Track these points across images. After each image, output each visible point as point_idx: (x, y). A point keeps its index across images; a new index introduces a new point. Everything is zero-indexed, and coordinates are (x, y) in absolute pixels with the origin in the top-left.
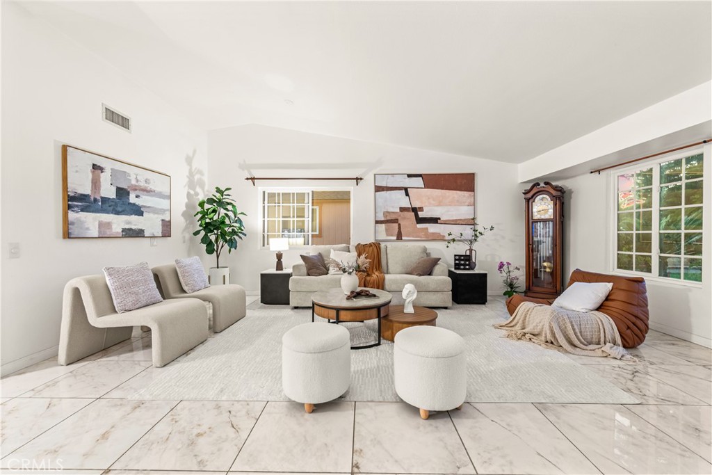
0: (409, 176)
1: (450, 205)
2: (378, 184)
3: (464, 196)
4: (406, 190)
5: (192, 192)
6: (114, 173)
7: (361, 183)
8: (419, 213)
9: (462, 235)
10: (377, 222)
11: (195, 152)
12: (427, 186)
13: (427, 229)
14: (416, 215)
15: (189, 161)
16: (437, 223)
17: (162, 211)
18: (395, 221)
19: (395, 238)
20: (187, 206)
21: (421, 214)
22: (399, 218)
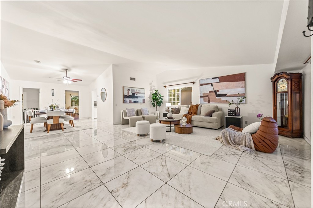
0: (213, 78)
1: (232, 88)
2: (201, 83)
3: (239, 84)
4: (212, 84)
5: (151, 92)
6: (132, 90)
7: (195, 84)
8: (217, 93)
9: (233, 101)
10: (200, 97)
11: (152, 81)
12: (221, 81)
13: (221, 99)
14: (216, 94)
15: (151, 84)
16: (225, 96)
17: (143, 97)
18: (207, 96)
19: (207, 103)
20: (150, 95)
21: (218, 93)
22: (209, 95)
